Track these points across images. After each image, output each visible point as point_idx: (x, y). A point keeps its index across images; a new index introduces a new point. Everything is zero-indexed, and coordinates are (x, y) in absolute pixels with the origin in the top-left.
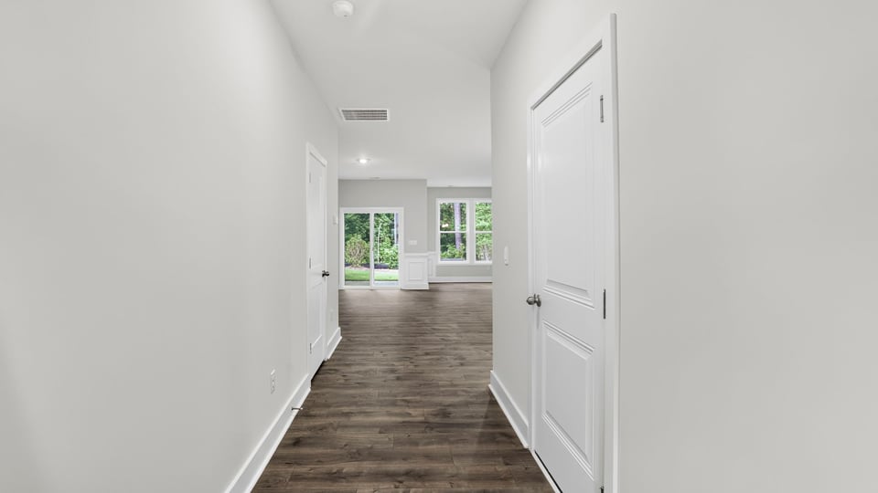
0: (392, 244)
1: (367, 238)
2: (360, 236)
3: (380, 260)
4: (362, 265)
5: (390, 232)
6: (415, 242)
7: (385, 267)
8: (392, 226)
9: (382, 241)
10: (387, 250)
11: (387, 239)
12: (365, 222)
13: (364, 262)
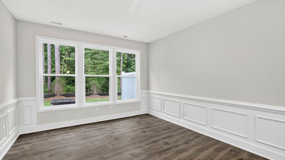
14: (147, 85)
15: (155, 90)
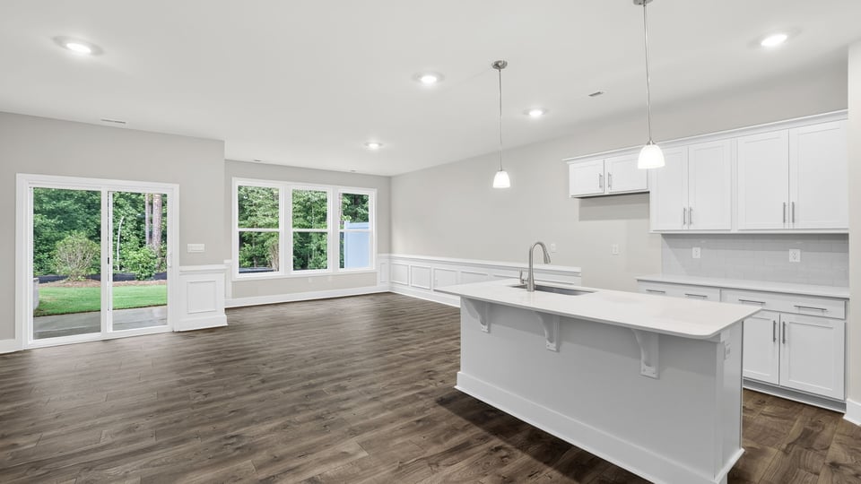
0: (142, 244)
1: (96, 236)
2: (83, 234)
3: (121, 267)
4: (88, 277)
5: (138, 229)
6: (200, 247)
7: (132, 278)
8: (140, 221)
9: (123, 240)
10: (132, 254)
11: (134, 238)
12: (95, 214)
13: (94, 272)
14: (387, 245)
15: (399, 252)
